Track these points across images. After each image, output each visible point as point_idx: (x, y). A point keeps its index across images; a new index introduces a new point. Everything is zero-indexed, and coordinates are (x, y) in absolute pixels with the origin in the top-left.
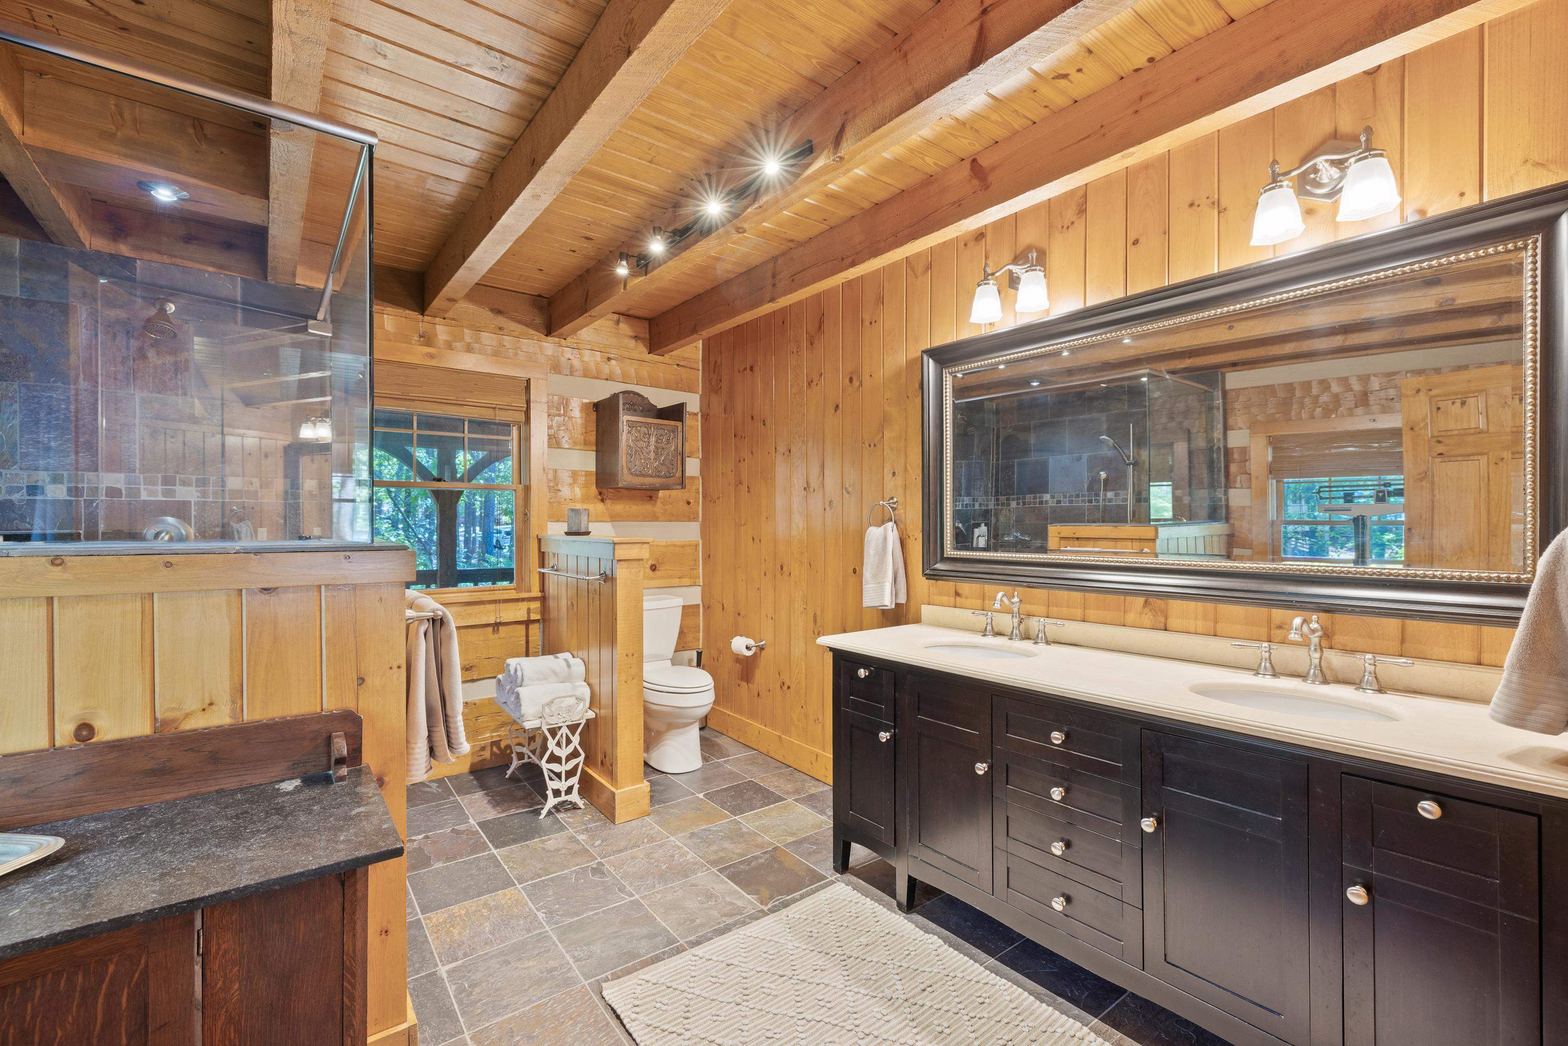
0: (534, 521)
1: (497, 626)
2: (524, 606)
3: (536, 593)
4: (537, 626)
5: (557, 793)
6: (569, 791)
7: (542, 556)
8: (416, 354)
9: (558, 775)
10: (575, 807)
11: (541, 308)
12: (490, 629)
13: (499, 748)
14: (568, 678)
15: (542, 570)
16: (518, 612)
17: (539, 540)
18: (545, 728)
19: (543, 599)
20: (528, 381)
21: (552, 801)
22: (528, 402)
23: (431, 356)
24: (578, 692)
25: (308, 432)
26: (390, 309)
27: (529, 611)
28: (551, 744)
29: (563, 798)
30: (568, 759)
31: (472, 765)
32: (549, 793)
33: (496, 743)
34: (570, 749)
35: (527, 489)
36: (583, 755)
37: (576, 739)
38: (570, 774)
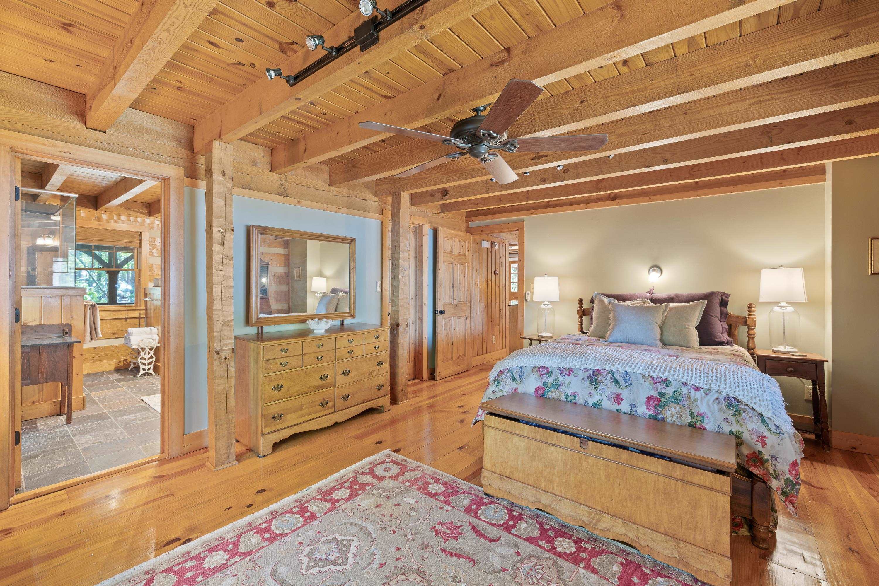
0: (142, 282)
1: (126, 319)
2: (138, 312)
3: (143, 307)
4: (144, 319)
5: (144, 370)
6: (149, 369)
7: (146, 295)
8: (94, 224)
9: (145, 364)
10: (151, 374)
11: (147, 207)
12: (124, 320)
13: (127, 362)
14: (151, 334)
15: (146, 299)
16: (136, 314)
17: (145, 289)
18: (139, 349)
19: (146, 310)
20: (141, 233)
21: (142, 372)
22: (140, 240)
23: (100, 225)
24: (154, 338)
25: (40, 241)
26: (83, 209)
27: (140, 314)
28: (142, 354)
29: (147, 371)
30: (149, 358)
31: (115, 368)
32: (141, 369)
33: (126, 360)
34: (150, 356)
35: (140, 271)
36: (155, 358)
37: (152, 353)
38: (149, 364)
